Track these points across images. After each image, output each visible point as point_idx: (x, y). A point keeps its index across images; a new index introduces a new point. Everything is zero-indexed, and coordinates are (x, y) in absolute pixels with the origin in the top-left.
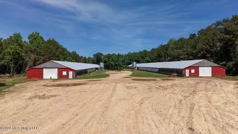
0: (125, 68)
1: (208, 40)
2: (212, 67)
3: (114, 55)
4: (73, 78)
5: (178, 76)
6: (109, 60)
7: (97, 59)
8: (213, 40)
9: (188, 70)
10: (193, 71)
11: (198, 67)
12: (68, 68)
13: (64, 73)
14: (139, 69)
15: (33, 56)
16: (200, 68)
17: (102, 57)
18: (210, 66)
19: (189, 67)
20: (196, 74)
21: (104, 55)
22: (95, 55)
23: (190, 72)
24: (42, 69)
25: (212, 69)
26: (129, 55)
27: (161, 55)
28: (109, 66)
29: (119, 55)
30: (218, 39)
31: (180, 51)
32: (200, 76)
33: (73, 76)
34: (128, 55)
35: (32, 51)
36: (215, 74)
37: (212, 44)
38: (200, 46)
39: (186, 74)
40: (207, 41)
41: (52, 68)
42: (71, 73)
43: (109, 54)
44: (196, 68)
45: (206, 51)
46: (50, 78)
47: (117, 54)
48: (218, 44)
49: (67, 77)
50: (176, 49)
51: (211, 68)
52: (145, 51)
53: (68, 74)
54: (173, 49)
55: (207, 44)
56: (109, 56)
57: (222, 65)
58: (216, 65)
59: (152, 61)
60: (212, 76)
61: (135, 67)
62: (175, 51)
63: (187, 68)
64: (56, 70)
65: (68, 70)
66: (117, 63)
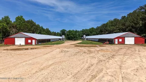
0: (80, 39)
1: (134, 19)
2: (135, 37)
3: (73, 31)
4: (36, 45)
5: (109, 43)
6: (69, 34)
8: (137, 19)
9: (117, 40)
10: (120, 40)
11: (125, 37)
12: (32, 38)
13: (29, 41)
14: (88, 39)
16: (126, 38)
18: (133, 37)
19: (118, 37)
20: (123, 43)
21: (67, 31)
22: (61, 31)
23: (118, 41)
24: (15, 38)
25: (135, 39)
27: (102, 30)
28: (70, 38)
29: (76, 31)
30: (140, 18)
31: (114, 28)
32: (125, 44)
33: (35, 43)
34: (82, 31)
36: (137, 42)
37: (136, 22)
38: (127, 23)
39: (116, 42)
40: (132, 20)
41: (21, 37)
42: (34, 41)
43: (70, 30)
44: (123, 38)
45: (132, 27)
46: (19, 44)
48: (141, 22)
49: (31, 43)
50: (112, 26)
52: (93, 28)
54: (109, 26)
55: (133, 22)
56: (70, 31)
57: (143, 36)
58: (138, 36)
59: (97, 35)
60: (135, 44)
61: (85, 38)
62: (111, 27)
63: (116, 38)
64: (24, 39)
65: (32, 39)
66: (75, 36)
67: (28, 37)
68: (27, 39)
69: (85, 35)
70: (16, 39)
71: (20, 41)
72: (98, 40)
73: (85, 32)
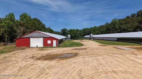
0: (82, 38)
3: (74, 30)
4: (57, 46)
6: (71, 33)
7: (64, 33)
12: (52, 37)
13: (49, 42)
14: (94, 38)
15: (22, 29)
17: (67, 31)
22: (62, 30)
24: (29, 38)
26: (84, 30)
27: (110, 29)
33: (57, 44)
35: (21, 25)
42: (55, 42)
43: (71, 29)
46: (36, 46)
47: (76, 29)
49: (51, 45)
52: (95, 27)
53: (52, 43)
56: (71, 31)
59: (102, 33)
61: (92, 37)
64: (42, 39)
65: (52, 39)
66: (76, 35)
67: (48, 37)
68: (46, 39)
69: (92, 34)
70: (31, 39)
71: (36, 42)
72: (117, 39)
73: (87, 31)
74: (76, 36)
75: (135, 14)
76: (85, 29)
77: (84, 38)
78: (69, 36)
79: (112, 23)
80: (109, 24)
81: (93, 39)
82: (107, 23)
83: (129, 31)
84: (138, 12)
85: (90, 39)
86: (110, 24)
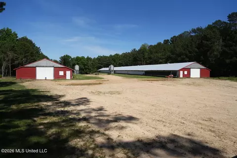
3: (83, 58)
12: (66, 67)
14: (117, 72)
16: (191, 70)
17: (70, 59)
19: (183, 69)
20: (188, 76)
22: (62, 58)
24: (35, 67)
25: (200, 71)
29: (88, 58)
32: (191, 77)
33: (71, 76)
39: (181, 75)
41: (46, 67)
44: (188, 70)
46: (44, 79)
49: (64, 77)
51: (199, 69)
53: (65, 74)
57: (207, 67)
58: (203, 67)
60: (201, 77)
61: (112, 71)
63: (181, 70)
64: (52, 69)
66: (86, 67)
67: (60, 66)
68: (57, 69)
69: (112, 66)
72: (144, 72)
74: (86, 69)
75: (168, 40)
76: (101, 57)
77: (100, 72)
78: (77, 67)
79: (140, 50)
80: (136, 51)
81: (114, 73)
82: (135, 49)
83: (161, 63)
84: (172, 38)
85: (109, 73)
86: (138, 52)
